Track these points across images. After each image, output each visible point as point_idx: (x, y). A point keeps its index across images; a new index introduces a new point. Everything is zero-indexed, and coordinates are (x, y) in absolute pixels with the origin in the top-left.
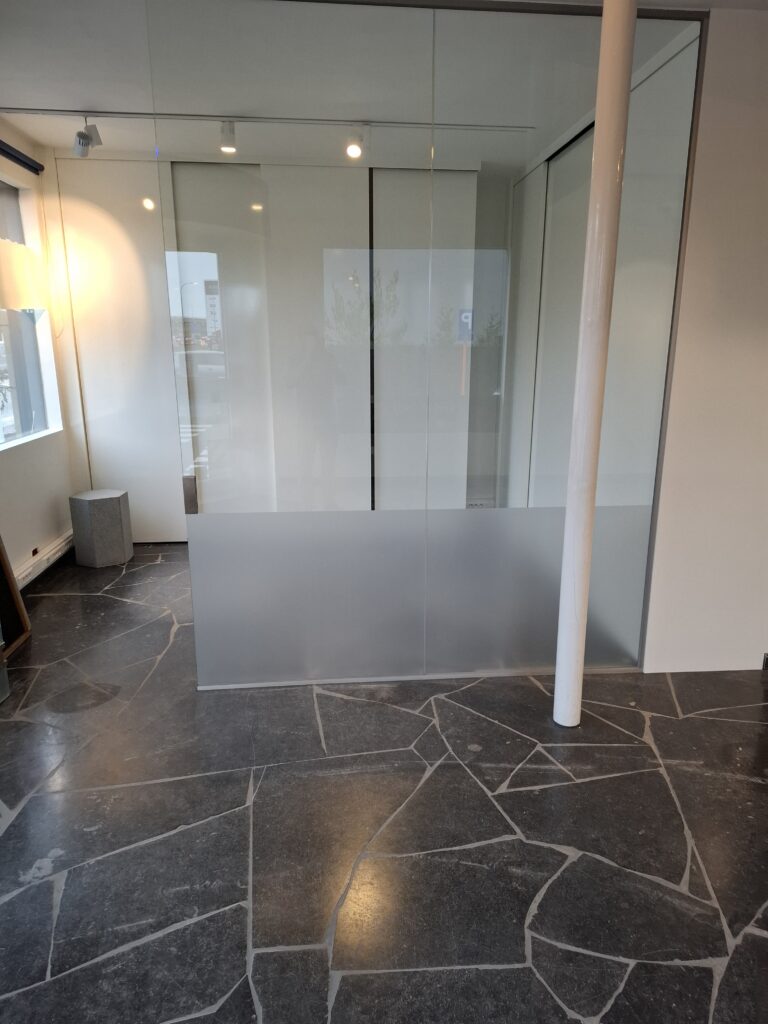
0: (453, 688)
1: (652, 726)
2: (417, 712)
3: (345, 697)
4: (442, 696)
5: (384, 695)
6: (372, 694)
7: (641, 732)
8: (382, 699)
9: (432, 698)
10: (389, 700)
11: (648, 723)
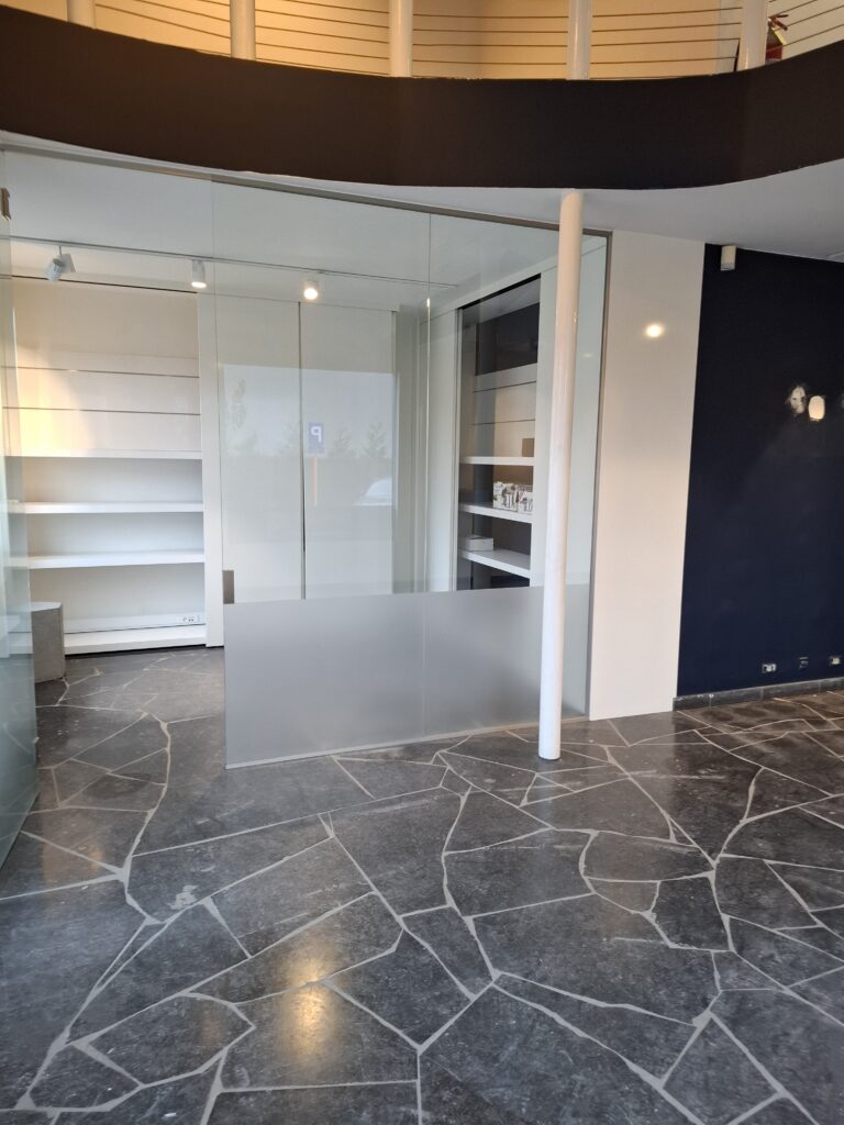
0: (450, 745)
1: (612, 753)
2: (431, 763)
3: (365, 760)
4: (445, 751)
5: (396, 755)
6: (386, 756)
7: (606, 758)
8: (396, 758)
9: (437, 753)
10: (402, 758)
11: (608, 752)
